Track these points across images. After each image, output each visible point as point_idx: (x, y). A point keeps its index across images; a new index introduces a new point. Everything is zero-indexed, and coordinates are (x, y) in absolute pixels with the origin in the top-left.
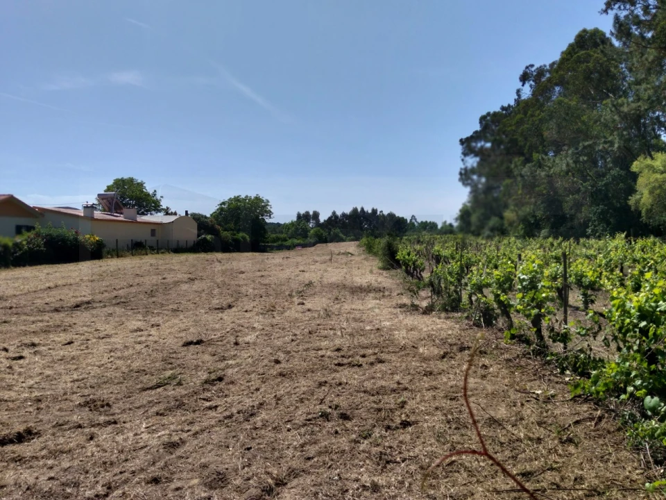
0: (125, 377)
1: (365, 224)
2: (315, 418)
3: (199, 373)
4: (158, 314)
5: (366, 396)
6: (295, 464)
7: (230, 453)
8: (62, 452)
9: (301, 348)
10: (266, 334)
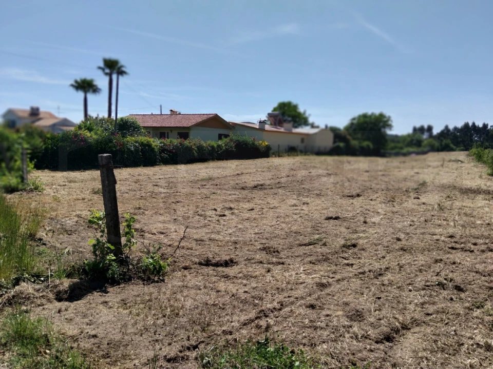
1: (476, 137)
2: (433, 285)
3: (338, 240)
4: (307, 196)
5: (478, 276)
6: (417, 316)
7: (365, 299)
9: (418, 231)
10: (388, 219)
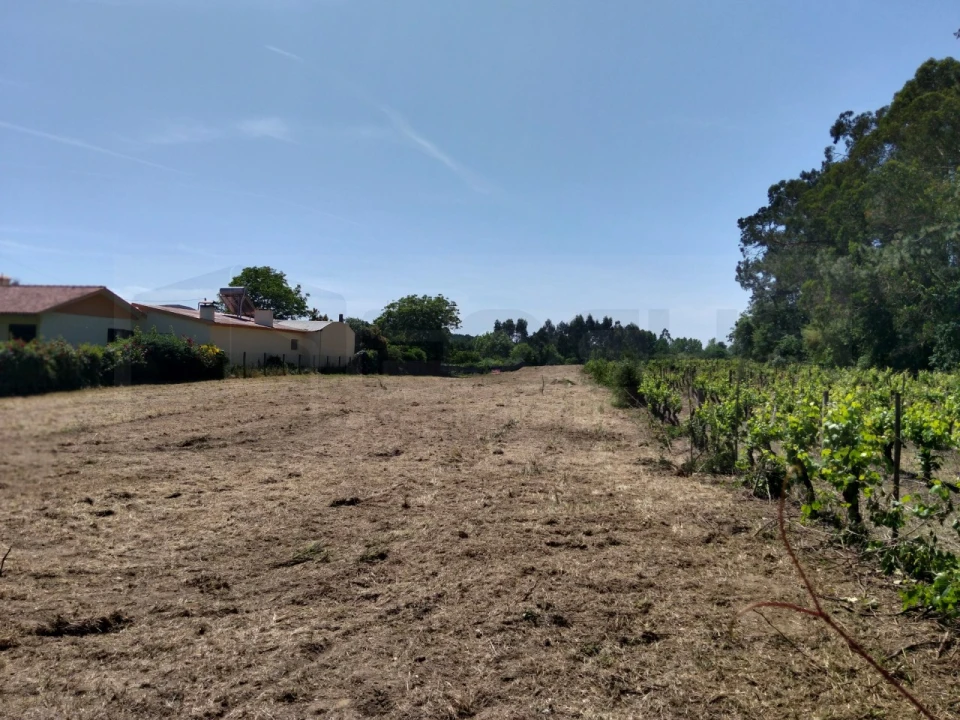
0: (250, 546)
1: (594, 340)
2: (517, 621)
3: (353, 546)
4: (299, 459)
5: (592, 593)
6: (487, 686)
7: (395, 664)
8: (161, 649)
9: (497, 516)
10: (448, 495)
